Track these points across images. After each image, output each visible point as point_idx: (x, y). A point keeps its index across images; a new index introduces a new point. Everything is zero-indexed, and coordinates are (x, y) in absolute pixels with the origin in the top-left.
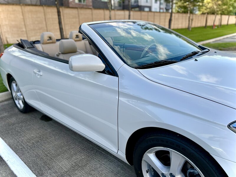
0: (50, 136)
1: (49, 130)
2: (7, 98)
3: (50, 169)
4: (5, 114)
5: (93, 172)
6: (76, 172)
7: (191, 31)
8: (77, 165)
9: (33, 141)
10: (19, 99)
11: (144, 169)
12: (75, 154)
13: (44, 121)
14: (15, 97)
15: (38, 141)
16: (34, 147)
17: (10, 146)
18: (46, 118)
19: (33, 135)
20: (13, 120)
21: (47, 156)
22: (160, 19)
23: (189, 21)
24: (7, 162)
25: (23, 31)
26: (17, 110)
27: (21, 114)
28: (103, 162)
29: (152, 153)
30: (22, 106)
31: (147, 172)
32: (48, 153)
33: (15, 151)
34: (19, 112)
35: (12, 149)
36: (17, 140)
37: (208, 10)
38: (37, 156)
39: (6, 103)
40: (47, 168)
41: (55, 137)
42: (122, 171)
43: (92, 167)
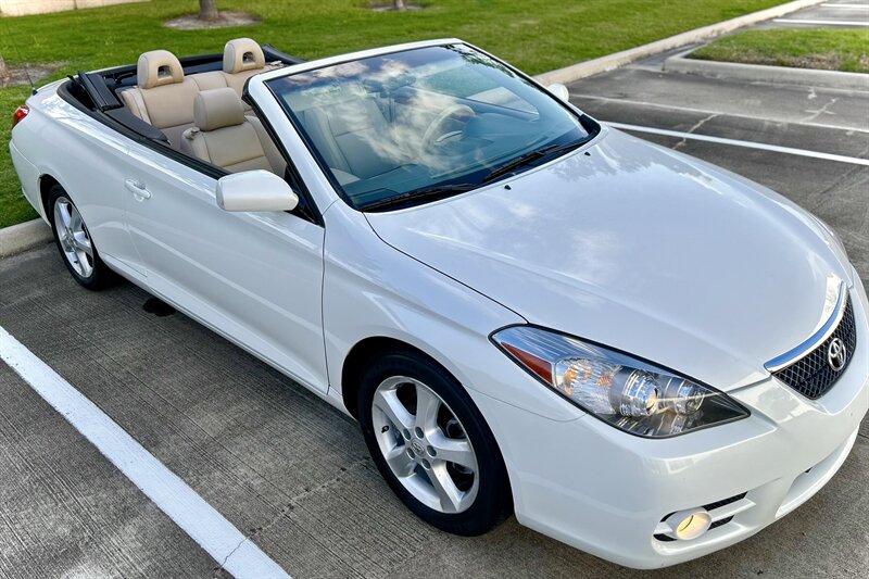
0: (172, 357)
1: (168, 341)
2: (34, 240)
3: (174, 432)
4: (39, 293)
5: (276, 441)
6: (238, 439)
8: (239, 424)
9: (128, 369)
10: (79, 249)
11: (378, 423)
12: (238, 400)
13: (153, 314)
14: (65, 241)
15: (141, 369)
16: (132, 382)
17: (67, 380)
18: (159, 307)
19: (125, 354)
20: (65, 309)
21: (167, 403)
24: (68, 417)
26: (71, 282)
27: (85, 291)
28: (304, 420)
29: (388, 389)
30: (89, 269)
31: (384, 431)
32: (169, 397)
33: (82, 393)
34: (78, 287)
35: (75, 387)
36: (84, 365)
38: (142, 404)
39: (33, 255)
40: (167, 431)
41: (185, 358)
42: (345, 439)
43: (276, 429)
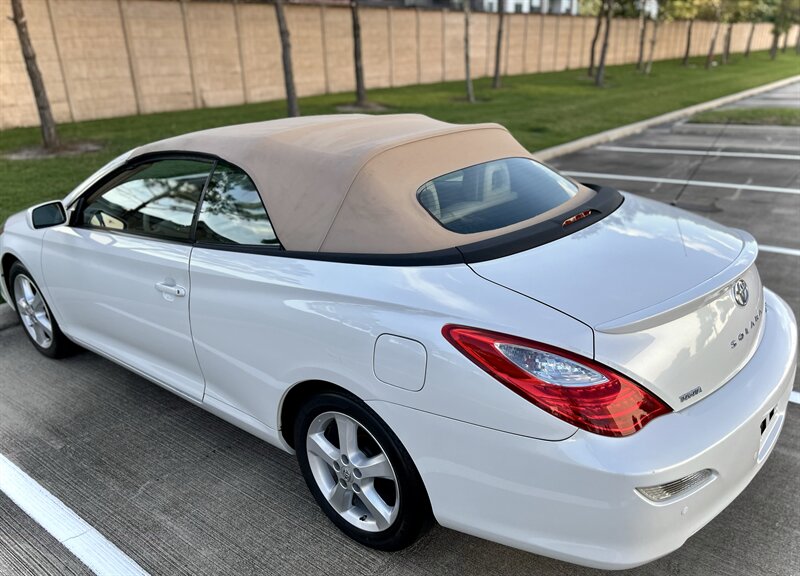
7: (651, 75)
22: (557, 36)
23: (642, 44)
25: (235, 73)
37: (695, 12)
